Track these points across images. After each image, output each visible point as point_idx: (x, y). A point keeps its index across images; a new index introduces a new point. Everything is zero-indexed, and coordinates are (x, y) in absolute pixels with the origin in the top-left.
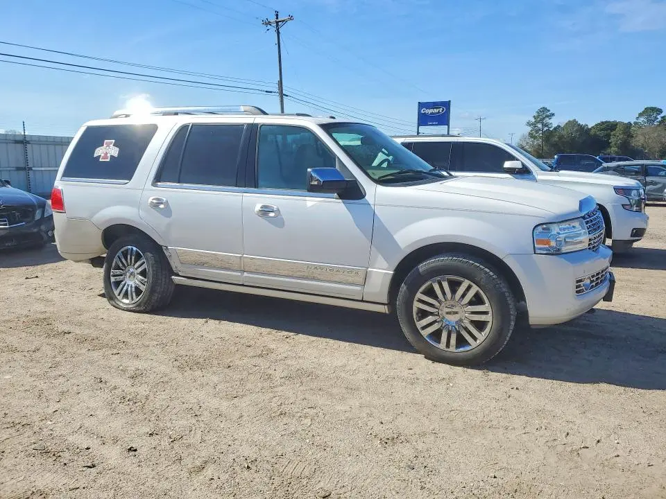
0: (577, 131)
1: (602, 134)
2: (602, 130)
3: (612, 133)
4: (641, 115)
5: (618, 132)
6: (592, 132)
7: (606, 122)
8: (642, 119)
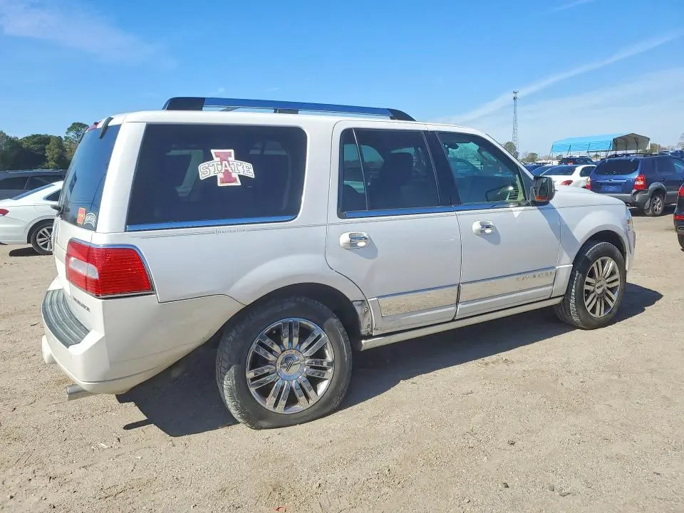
0: (5, 144)
1: (36, 147)
2: (34, 143)
3: (47, 147)
4: (70, 129)
5: (51, 145)
6: (24, 146)
7: (37, 135)
8: (71, 134)
